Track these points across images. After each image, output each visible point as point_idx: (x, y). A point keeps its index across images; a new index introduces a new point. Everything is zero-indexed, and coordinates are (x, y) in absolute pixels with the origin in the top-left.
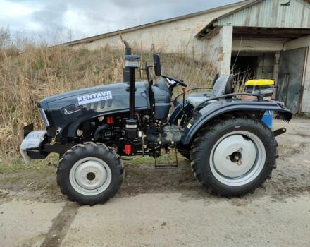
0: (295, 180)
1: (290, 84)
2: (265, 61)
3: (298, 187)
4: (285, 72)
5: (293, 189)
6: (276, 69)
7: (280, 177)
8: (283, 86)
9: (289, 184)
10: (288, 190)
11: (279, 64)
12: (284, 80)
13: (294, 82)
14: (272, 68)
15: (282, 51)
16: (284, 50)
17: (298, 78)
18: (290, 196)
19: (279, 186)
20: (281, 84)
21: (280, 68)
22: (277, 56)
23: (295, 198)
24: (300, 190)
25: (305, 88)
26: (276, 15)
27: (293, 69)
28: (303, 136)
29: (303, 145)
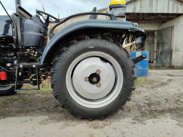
0: (159, 103)
1: (164, 49)
2: (149, 37)
3: (160, 109)
4: (161, 42)
5: (156, 111)
6: (156, 41)
7: (147, 101)
8: (160, 50)
9: (153, 107)
10: (151, 112)
11: (157, 38)
12: (160, 47)
13: (166, 47)
14: (153, 41)
15: (158, 30)
16: (160, 29)
17: (169, 45)
18: (151, 118)
19: (143, 109)
20: (159, 49)
21: (158, 40)
22: (156, 33)
23: (156, 120)
24: (162, 112)
25: (173, 50)
26: (152, 5)
27: (165, 40)
28: (171, 76)
29: (170, 80)
